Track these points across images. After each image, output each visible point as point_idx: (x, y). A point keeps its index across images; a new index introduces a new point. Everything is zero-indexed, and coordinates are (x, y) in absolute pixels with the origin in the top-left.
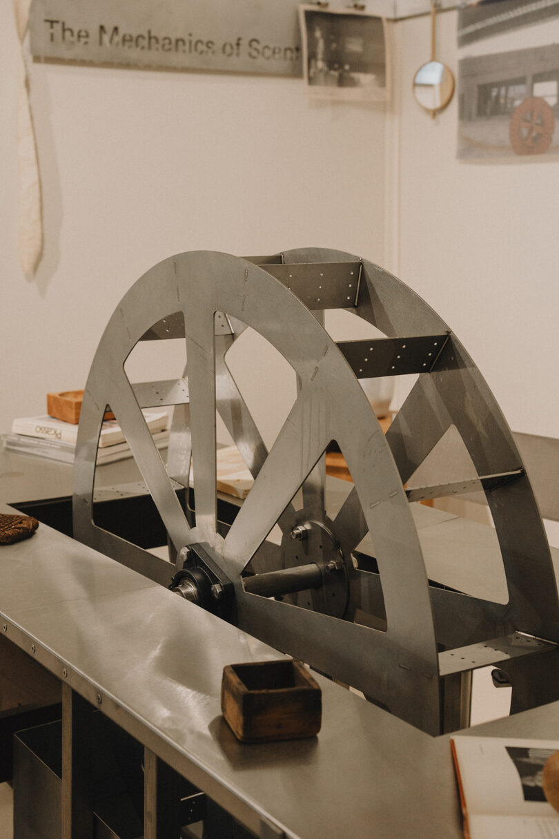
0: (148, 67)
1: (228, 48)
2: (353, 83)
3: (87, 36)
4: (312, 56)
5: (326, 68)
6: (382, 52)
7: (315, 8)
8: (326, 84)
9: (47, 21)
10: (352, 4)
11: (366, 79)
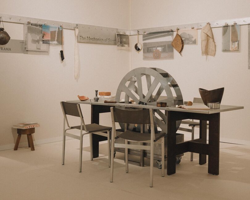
0: (93, 43)
1: (105, 40)
2: (124, 46)
3: (85, 38)
4: (118, 42)
5: (120, 44)
6: (129, 41)
7: (118, 33)
8: (120, 46)
9: (80, 36)
10: (124, 33)
11: (126, 45)
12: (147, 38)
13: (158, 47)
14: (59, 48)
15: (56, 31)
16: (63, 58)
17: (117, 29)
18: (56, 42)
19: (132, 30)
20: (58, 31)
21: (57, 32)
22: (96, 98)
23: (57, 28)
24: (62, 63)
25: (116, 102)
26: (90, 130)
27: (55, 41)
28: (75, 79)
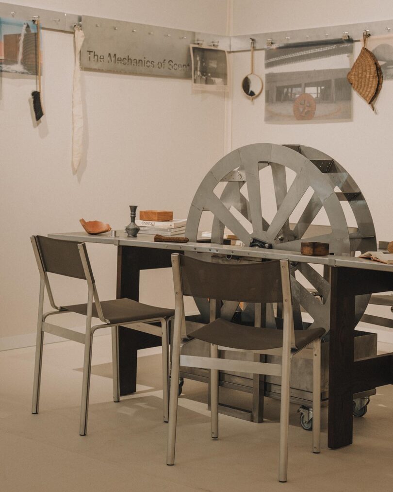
0: (125, 73)
1: (160, 64)
2: (213, 83)
3: (103, 58)
4: (196, 69)
5: (201, 75)
6: (225, 68)
7: (197, 46)
8: (201, 83)
9: (88, 51)
10: (212, 44)
11: (218, 81)
12: (277, 59)
13: (308, 85)
14: (29, 85)
15: (20, 35)
16: (38, 112)
17: (194, 33)
18: (18, 67)
19: (235, 37)
20: (25, 35)
21: (22, 38)
22: (132, 227)
23: (22, 26)
24: (37, 128)
25: (186, 241)
26: (114, 318)
27: (16, 62)
28: (74, 174)
